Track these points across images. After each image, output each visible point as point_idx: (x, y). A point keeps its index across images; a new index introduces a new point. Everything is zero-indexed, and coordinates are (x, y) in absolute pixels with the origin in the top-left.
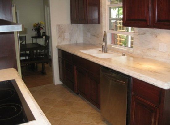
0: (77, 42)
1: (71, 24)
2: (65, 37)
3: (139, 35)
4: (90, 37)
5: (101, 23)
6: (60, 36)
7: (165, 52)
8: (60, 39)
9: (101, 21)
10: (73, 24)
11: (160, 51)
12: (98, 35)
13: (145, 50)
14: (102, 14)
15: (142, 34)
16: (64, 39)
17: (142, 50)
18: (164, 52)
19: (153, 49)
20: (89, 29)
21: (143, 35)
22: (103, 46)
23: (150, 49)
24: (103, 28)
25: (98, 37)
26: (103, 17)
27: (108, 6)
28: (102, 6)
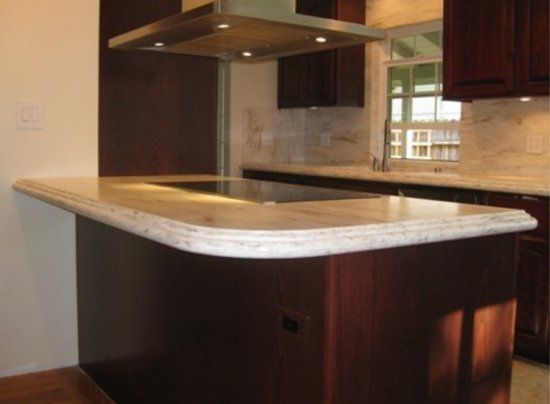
1: (277, 111)
2: (263, 144)
3: (474, 123)
4: (328, 144)
5: (366, 105)
6: (250, 140)
8: (251, 147)
9: (366, 100)
10: (283, 110)
11: (528, 153)
12: (356, 135)
13: (490, 156)
14: (370, 83)
15: (484, 121)
17: (484, 157)
18: (539, 154)
19: (513, 150)
20: (328, 124)
21: (484, 124)
22: (375, 159)
23: (504, 151)
24: (372, 117)
25: (354, 142)
26: (373, 89)
27: (385, 63)
28: (370, 63)
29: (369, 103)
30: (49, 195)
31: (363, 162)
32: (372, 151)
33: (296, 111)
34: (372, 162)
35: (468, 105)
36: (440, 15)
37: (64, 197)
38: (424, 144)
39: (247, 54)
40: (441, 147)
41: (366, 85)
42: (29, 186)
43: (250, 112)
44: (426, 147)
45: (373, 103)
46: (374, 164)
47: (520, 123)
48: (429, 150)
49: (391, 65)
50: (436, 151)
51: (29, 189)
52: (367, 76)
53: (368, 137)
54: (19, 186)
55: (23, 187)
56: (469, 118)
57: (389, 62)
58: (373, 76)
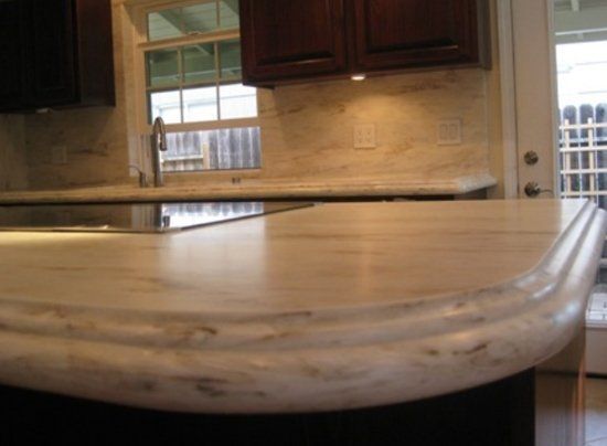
3: (279, 115)
4: (65, 161)
5: (117, 102)
7: (373, 146)
9: (118, 96)
11: (357, 149)
12: (106, 146)
13: (304, 156)
14: (122, 73)
15: (292, 111)
17: (295, 158)
19: (335, 146)
20: (61, 133)
21: (293, 115)
22: (141, 174)
23: (323, 148)
24: (128, 119)
25: (103, 154)
26: (127, 83)
27: (141, 45)
28: (121, 45)
29: (123, 100)
31: (123, 179)
35: (268, 93)
41: (117, 76)
45: (128, 98)
46: (141, 180)
47: (343, 111)
49: (147, 49)
52: (116, 63)
53: (125, 146)
56: (270, 110)
57: (146, 45)
58: (125, 63)
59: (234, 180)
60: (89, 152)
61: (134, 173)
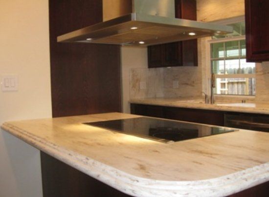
0: (155, 96)
1: (148, 69)
2: (141, 88)
3: (263, 74)
4: (178, 87)
5: (199, 65)
6: (134, 86)
8: (134, 90)
9: (199, 62)
10: (151, 69)
12: (193, 82)
14: (201, 52)
15: (268, 73)
16: (139, 90)
20: (177, 76)
22: (206, 95)
24: (203, 72)
25: (193, 86)
26: (203, 56)
27: (209, 41)
29: (201, 64)
30: (25, 137)
31: (199, 97)
32: (203, 91)
33: (158, 69)
34: (204, 97)
36: (243, 13)
37: (35, 139)
38: (223, 82)
39: (142, 43)
40: (233, 83)
41: (199, 54)
42: (11, 128)
43: (133, 71)
44: (224, 84)
45: (203, 63)
46: (206, 98)
48: (226, 85)
49: (211, 42)
50: (230, 86)
51: (11, 130)
52: (198, 49)
53: (201, 83)
54: (5, 127)
55: (8, 128)
56: (260, 72)
57: (211, 41)
58: (202, 49)
59: (243, 102)
60: (187, 84)
61: (203, 95)
